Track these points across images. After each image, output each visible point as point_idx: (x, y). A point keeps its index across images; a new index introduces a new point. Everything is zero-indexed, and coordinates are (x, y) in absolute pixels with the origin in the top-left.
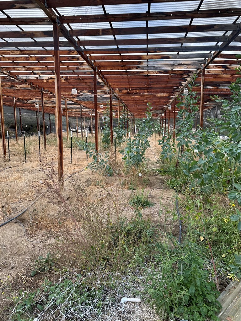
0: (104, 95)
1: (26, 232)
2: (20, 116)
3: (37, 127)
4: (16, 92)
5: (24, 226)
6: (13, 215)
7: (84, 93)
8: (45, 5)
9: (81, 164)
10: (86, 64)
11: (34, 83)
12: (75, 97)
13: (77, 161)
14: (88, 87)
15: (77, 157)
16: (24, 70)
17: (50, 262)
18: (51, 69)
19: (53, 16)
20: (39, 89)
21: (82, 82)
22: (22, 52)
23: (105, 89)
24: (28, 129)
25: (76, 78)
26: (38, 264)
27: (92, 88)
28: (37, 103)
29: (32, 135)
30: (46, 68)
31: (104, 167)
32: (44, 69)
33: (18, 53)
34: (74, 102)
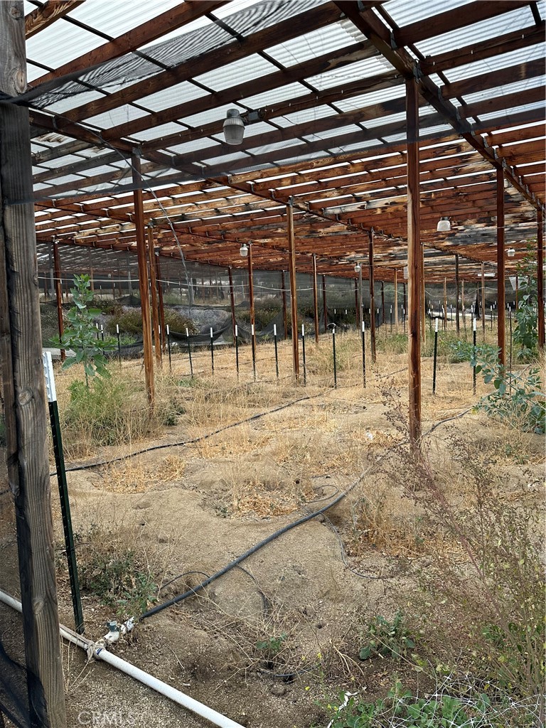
0: (520, 225)
1: (344, 547)
2: (324, 293)
3: (355, 311)
4: (318, 243)
5: (338, 532)
6: (316, 505)
7: (467, 227)
8: (390, 43)
9: (459, 396)
10: (479, 156)
11: (356, 220)
12: (443, 239)
13: (449, 390)
14: (479, 210)
15: (448, 379)
16: (339, 194)
17: (404, 638)
18: (394, 182)
19: (406, 63)
20: (364, 230)
21: (464, 200)
22: (336, 159)
23: (523, 208)
24: (338, 317)
25: (451, 194)
26: (375, 634)
27: (489, 212)
28: (358, 262)
29: (346, 329)
30: (383, 182)
31: (524, 408)
32: (377, 185)
33: (328, 161)
34: (440, 249)
